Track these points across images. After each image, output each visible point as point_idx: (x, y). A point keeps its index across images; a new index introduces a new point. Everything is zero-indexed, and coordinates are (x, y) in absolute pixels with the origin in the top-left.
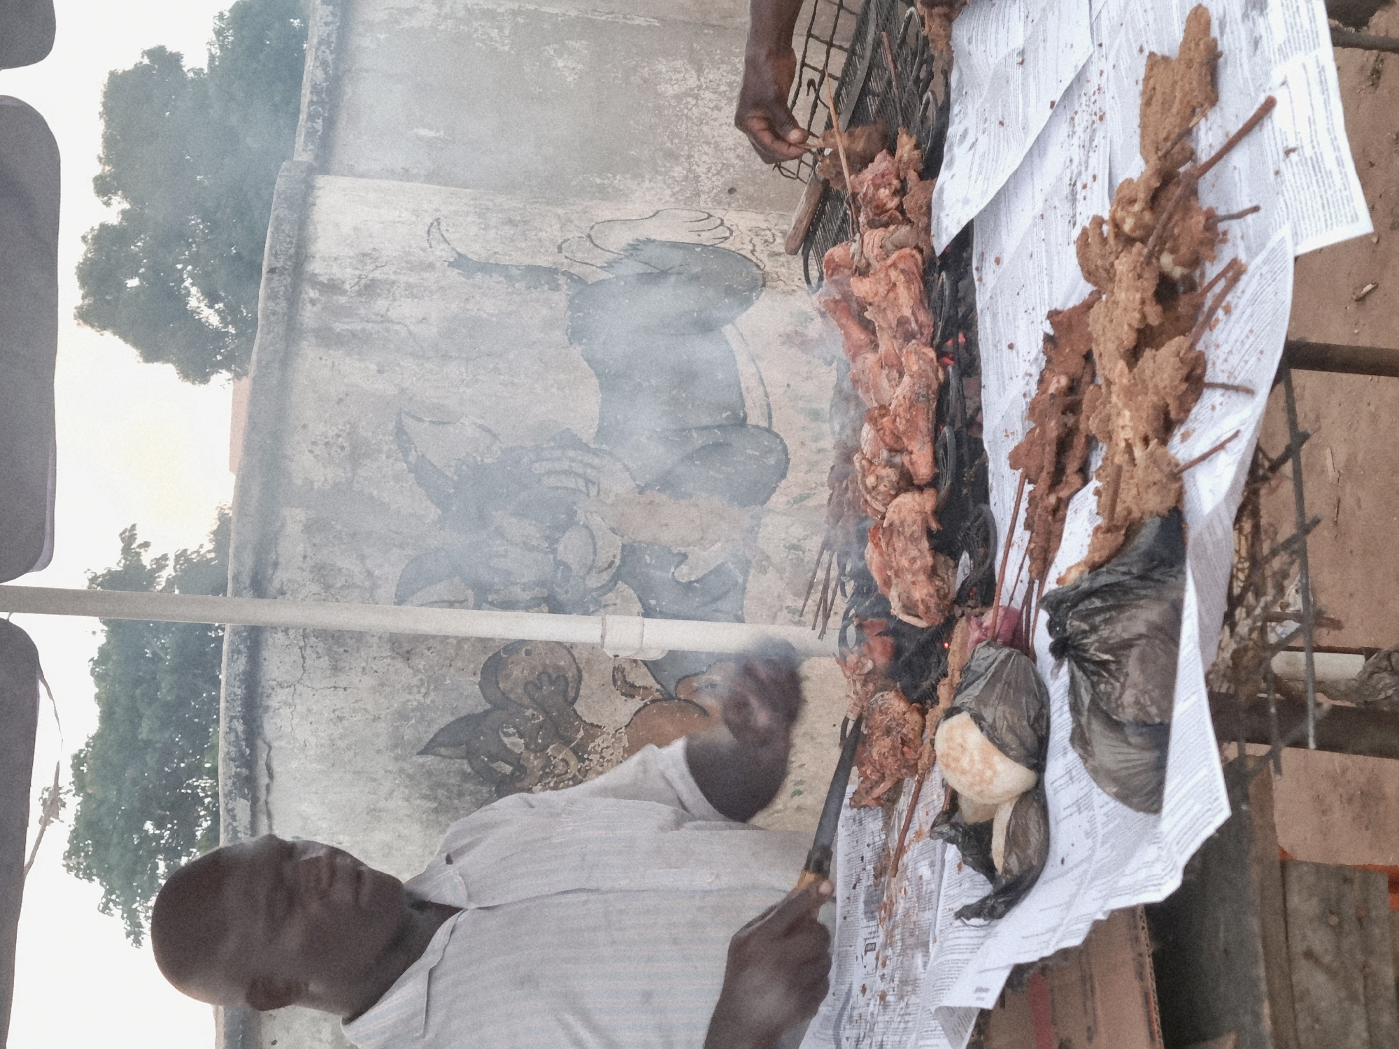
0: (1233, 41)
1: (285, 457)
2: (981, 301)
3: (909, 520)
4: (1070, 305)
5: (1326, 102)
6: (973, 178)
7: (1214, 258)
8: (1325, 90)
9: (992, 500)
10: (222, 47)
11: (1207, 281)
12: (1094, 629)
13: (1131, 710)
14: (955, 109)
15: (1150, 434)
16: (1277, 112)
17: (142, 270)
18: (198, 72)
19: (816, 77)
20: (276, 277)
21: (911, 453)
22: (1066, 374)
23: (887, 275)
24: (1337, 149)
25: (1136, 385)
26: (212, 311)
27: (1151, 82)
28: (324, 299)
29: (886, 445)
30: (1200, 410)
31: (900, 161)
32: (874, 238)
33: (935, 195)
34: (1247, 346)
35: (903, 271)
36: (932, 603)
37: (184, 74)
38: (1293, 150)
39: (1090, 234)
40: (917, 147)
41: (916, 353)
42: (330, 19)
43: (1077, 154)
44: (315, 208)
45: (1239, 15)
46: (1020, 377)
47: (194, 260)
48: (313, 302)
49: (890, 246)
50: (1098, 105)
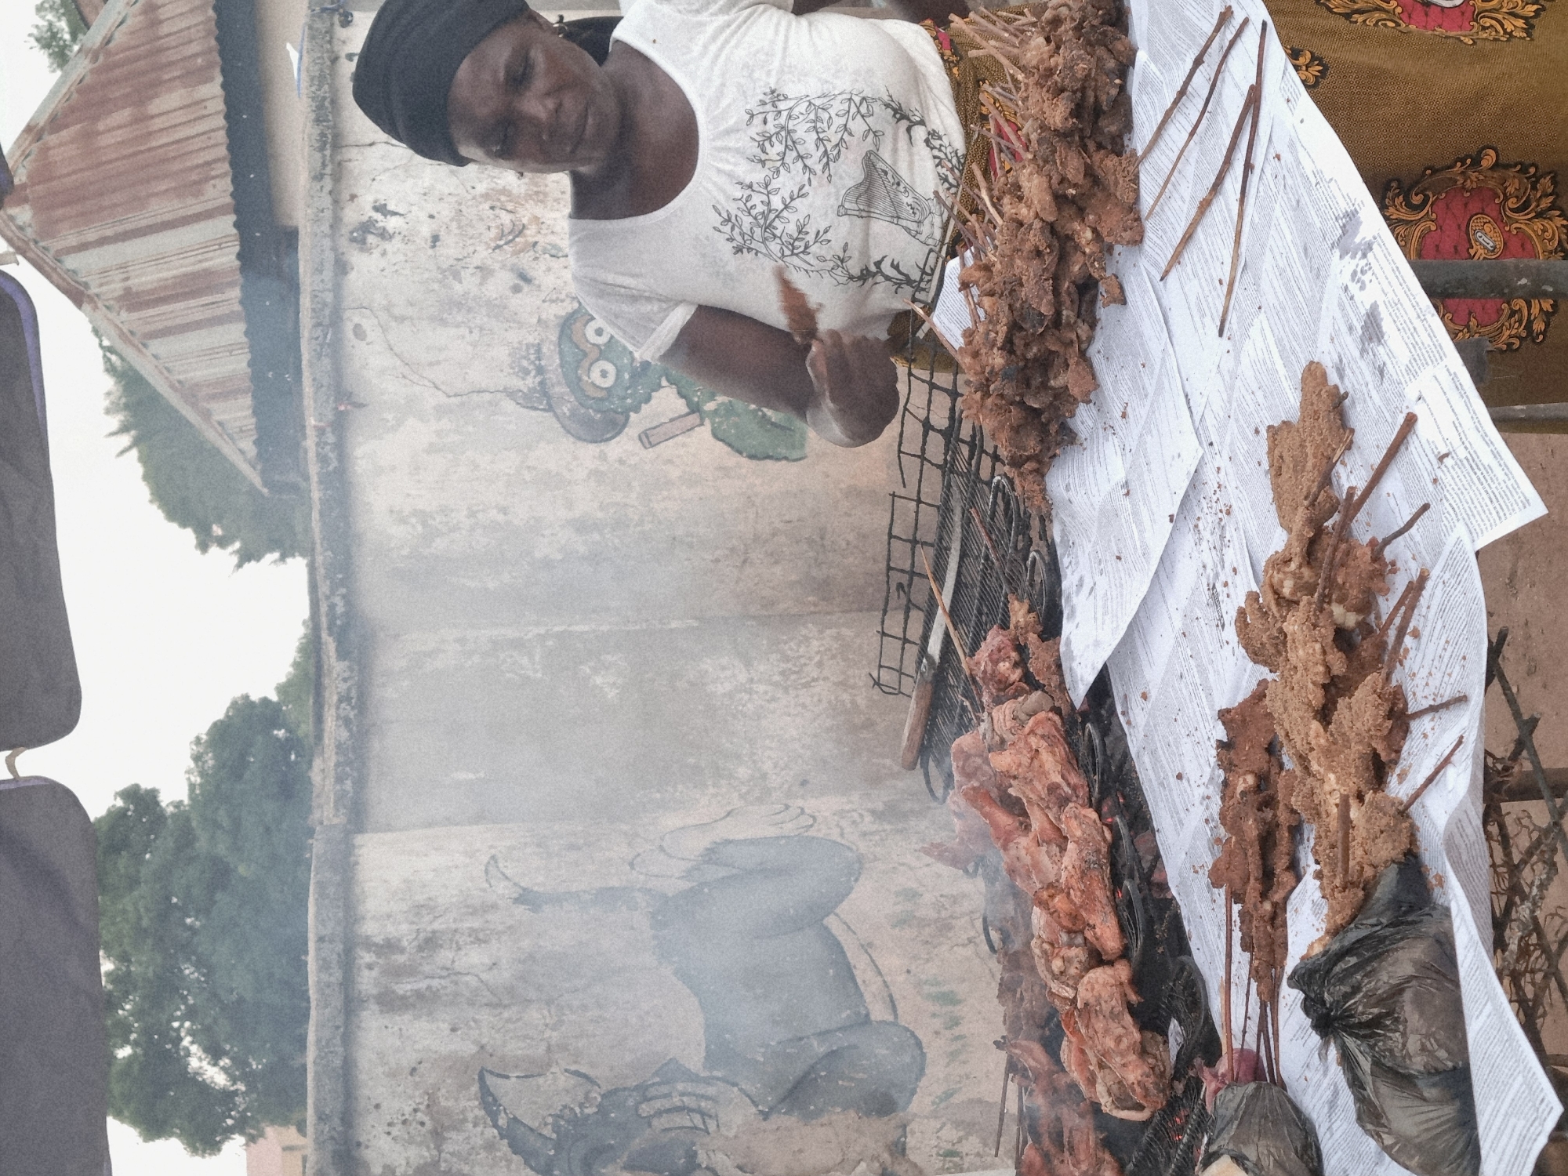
0: (1357, 381)
1: (359, 1144)
2: (1134, 745)
3: (1105, 995)
4: (1240, 699)
5: (1468, 405)
6: (1099, 622)
7: (1388, 590)
8: (1463, 394)
9: (1194, 944)
10: (202, 774)
11: (1384, 618)
12: (1356, 989)
13: (1419, 1059)
14: (1064, 561)
15: (1363, 787)
16: (1420, 426)
17: (133, 1036)
18: (178, 805)
19: (905, 579)
20: (326, 945)
21: (1094, 927)
22: (1252, 772)
23: (1026, 743)
24: (1490, 443)
25: (1335, 743)
26: (216, 1069)
27: (1277, 452)
28: (381, 961)
29: (1063, 927)
30: (1412, 746)
31: (1016, 627)
32: (1002, 715)
33: (1062, 649)
34: (1446, 660)
35: (1043, 737)
36: (1150, 1082)
37: (162, 810)
38: (1447, 455)
39: (1248, 611)
40: (1030, 611)
41: (1076, 817)
42: (346, 675)
43: (1209, 557)
44: (359, 867)
45: (1357, 354)
46: (1197, 803)
47: (191, 1014)
48: (370, 967)
49: (1023, 717)
50: (1221, 503)
